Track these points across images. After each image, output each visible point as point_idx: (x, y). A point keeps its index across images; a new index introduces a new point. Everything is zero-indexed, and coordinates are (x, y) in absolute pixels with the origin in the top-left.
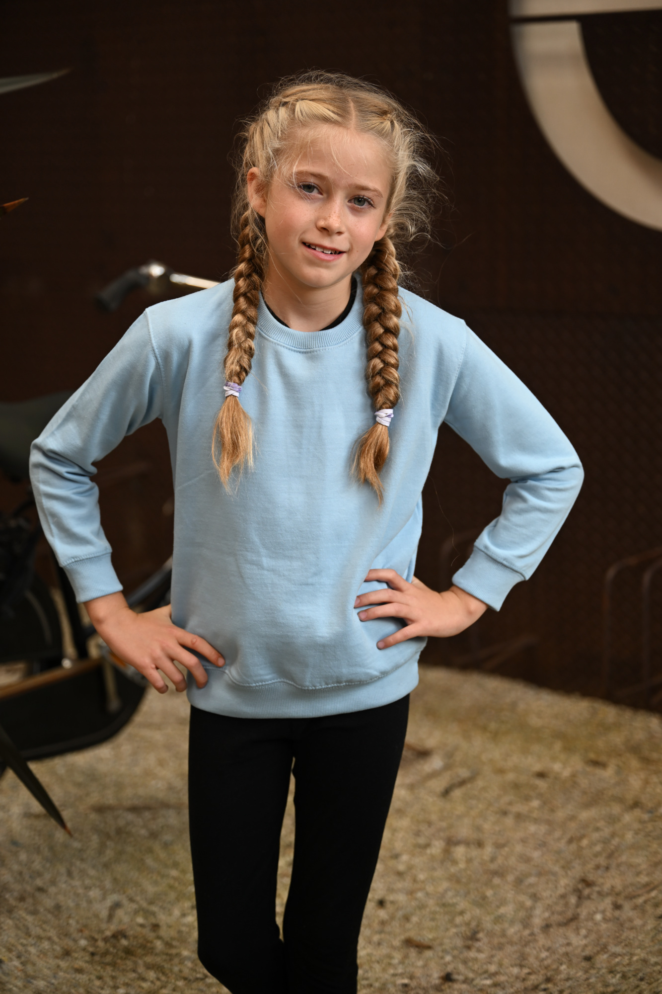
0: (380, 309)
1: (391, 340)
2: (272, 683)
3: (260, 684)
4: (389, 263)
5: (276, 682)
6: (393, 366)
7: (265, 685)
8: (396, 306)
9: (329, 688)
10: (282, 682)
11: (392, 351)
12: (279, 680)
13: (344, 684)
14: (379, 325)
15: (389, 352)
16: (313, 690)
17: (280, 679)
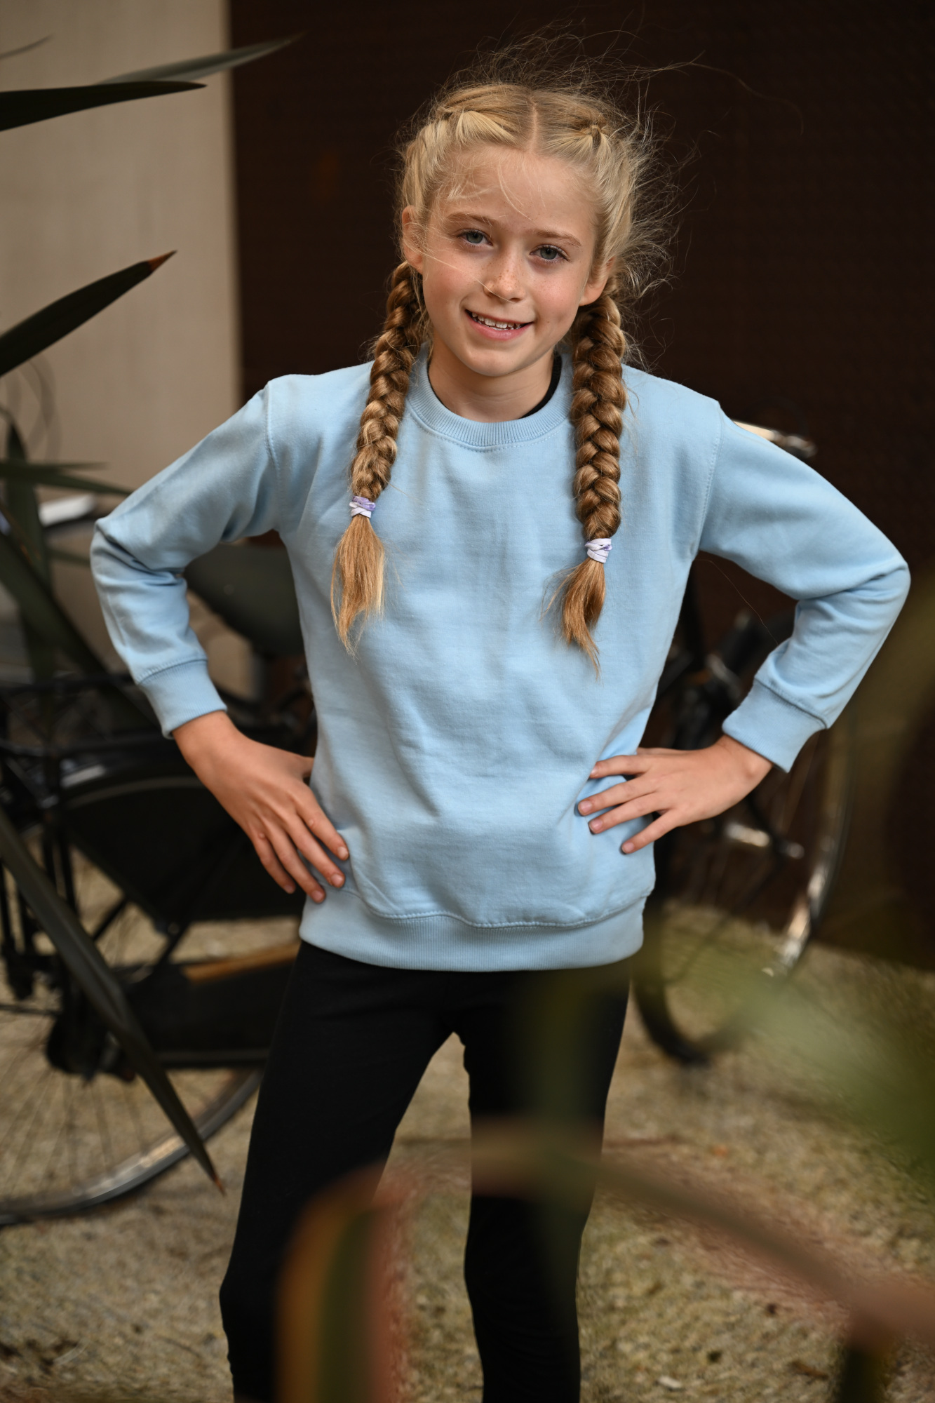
0: (595, 396)
1: (609, 439)
2: (431, 916)
3: (414, 915)
4: (609, 333)
5: (436, 915)
6: (611, 476)
7: (420, 917)
8: (618, 393)
9: (512, 927)
10: (444, 915)
11: (610, 456)
12: (440, 912)
13: (534, 923)
14: (593, 419)
15: (605, 457)
16: (488, 928)
17: (442, 911)
